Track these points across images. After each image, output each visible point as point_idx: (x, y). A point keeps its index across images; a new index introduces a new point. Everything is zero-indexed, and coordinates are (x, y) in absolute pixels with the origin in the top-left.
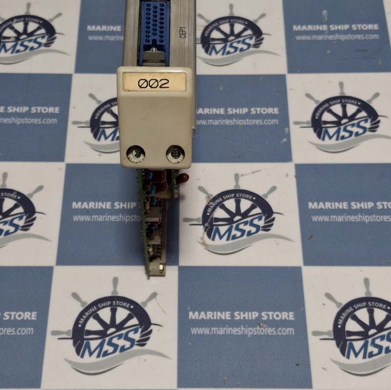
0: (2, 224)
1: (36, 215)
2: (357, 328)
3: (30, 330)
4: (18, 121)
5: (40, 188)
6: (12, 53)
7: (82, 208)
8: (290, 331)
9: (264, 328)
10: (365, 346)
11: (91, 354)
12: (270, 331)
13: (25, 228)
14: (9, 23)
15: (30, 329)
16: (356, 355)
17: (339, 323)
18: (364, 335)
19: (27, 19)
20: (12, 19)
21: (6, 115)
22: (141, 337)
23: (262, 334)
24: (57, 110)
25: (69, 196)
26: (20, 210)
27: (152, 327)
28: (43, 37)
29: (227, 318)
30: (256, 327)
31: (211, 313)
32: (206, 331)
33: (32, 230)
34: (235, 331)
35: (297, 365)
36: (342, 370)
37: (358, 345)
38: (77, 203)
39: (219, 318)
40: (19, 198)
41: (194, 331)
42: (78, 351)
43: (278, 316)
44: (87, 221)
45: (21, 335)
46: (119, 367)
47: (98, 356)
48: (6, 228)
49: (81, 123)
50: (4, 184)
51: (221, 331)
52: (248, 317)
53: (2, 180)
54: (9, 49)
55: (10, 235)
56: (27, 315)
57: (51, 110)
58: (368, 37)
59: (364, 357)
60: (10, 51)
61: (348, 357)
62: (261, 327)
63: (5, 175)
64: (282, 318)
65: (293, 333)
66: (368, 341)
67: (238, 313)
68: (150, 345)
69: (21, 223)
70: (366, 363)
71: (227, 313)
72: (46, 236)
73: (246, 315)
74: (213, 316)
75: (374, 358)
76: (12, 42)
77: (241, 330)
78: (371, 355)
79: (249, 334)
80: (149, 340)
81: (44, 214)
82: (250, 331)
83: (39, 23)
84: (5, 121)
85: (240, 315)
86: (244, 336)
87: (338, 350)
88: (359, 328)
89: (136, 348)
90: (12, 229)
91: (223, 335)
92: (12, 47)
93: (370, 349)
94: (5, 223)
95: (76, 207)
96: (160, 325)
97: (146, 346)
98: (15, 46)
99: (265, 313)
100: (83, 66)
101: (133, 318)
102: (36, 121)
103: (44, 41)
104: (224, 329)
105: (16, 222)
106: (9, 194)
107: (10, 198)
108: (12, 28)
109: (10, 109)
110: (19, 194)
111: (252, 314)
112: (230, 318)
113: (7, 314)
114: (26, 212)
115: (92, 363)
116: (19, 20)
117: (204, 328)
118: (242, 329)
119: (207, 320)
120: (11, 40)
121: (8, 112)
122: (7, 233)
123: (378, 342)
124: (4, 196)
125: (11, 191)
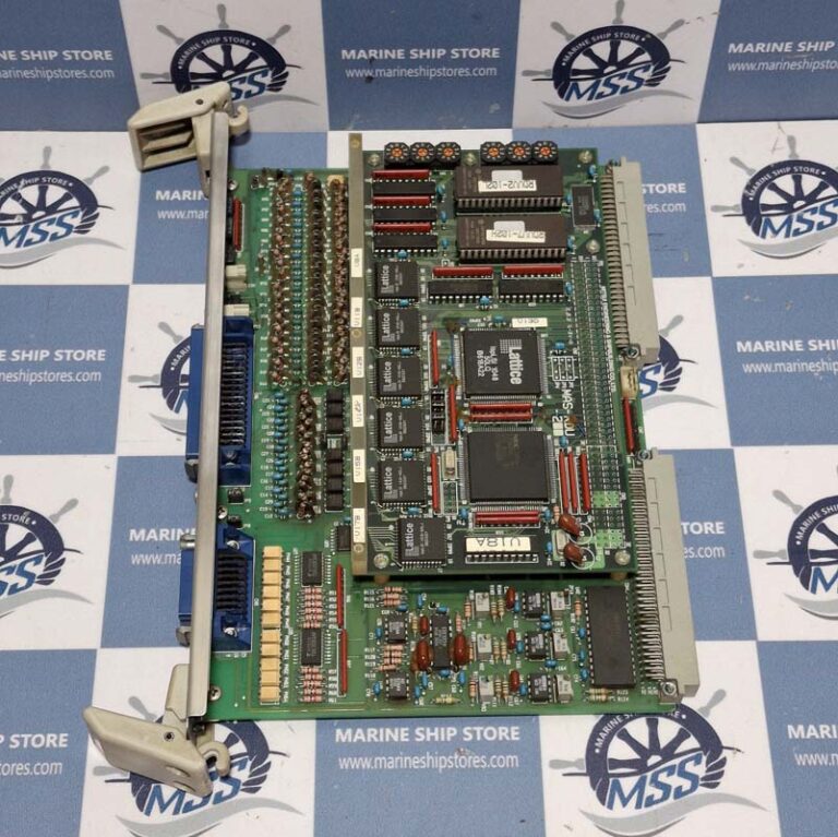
0: (5, 572)
1: (65, 555)
2: (627, 753)
3: (56, 767)
4: (31, 378)
5: (72, 504)
6: (18, 246)
7: (148, 539)
8: (511, 760)
9: (467, 757)
10: (640, 786)
11: (163, 807)
12: (476, 761)
13: (46, 579)
14: (10, 188)
15: (56, 764)
16: (625, 802)
17: (597, 744)
18: (639, 766)
19: (44, 179)
20: (16, 180)
21: (9, 366)
22: (250, 776)
23: (464, 767)
24: (101, 355)
25: (123, 518)
26: (37, 545)
27: (271, 758)
28: (75, 215)
29: (403, 739)
30: (453, 755)
31: (375, 731)
32: (366, 763)
33: (59, 582)
34: (415, 762)
35: (523, 821)
36: (600, 829)
37: (628, 784)
38: (138, 531)
39: (387, 739)
40: (34, 523)
41: (344, 763)
42: (140, 804)
43: (490, 734)
44: (156, 564)
45: (40, 776)
46: (212, 831)
47: (176, 812)
48: (12, 579)
49: (145, 379)
50: (7, 497)
51: (392, 762)
52: (440, 736)
53: (3, 491)
54: (13, 239)
55: (17, 594)
56: (50, 740)
57: (90, 355)
58: (666, 207)
59: (638, 806)
60: (15, 242)
61: (610, 806)
62: (460, 754)
63: (9, 481)
64: (497, 738)
65: (517, 765)
66: (646, 777)
67: (422, 729)
68: (266, 790)
69: (39, 570)
70: (641, 816)
71: (403, 730)
72: (82, 594)
73: (436, 734)
74: (378, 736)
75: (655, 807)
76: (19, 224)
77: (425, 760)
78: (651, 801)
79: (441, 767)
80: (265, 782)
81: (79, 552)
82: (441, 763)
83: (66, 187)
84: (8, 377)
85: (424, 733)
86: (431, 771)
87: (593, 794)
88: (632, 755)
89: (242, 795)
90: (23, 581)
91: (394, 770)
92: (19, 233)
93: (650, 790)
94: (10, 570)
95: (137, 539)
96: (284, 755)
97: (259, 791)
98: (23, 233)
99: (469, 728)
100: (147, 271)
101: (237, 741)
102: (64, 376)
103: (76, 222)
104: (397, 759)
105: (29, 567)
106: (16, 517)
107: (18, 523)
108: (18, 197)
109: (16, 356)
110: (34, 515)
111: (446, 731)
112: (407, 740)
113: (16, 738)
114: (46, 550)
115: (166, 825)
116: (30, 181)
117: (361, 759)
118: (429, 758)
119: (367, 743)
120: (15, 221)
121: (13, 360)
122: (14, 589)
123: (663, 778)
124: (7, 521)
125: (20, 510)
